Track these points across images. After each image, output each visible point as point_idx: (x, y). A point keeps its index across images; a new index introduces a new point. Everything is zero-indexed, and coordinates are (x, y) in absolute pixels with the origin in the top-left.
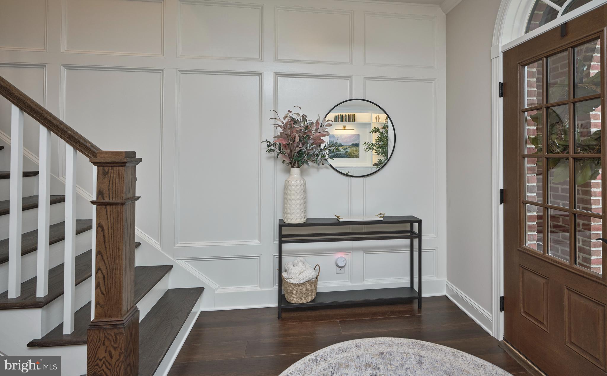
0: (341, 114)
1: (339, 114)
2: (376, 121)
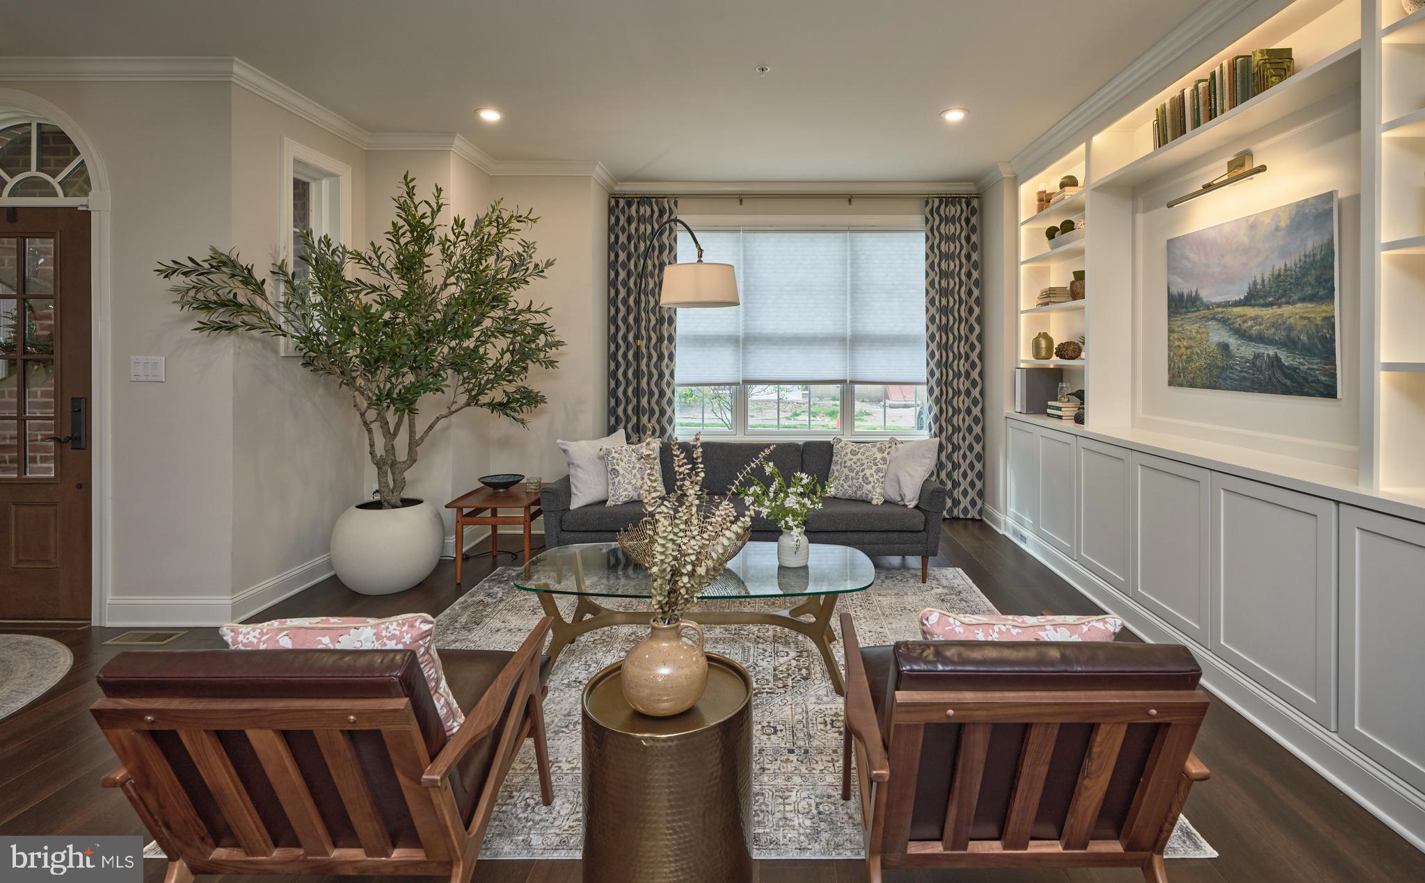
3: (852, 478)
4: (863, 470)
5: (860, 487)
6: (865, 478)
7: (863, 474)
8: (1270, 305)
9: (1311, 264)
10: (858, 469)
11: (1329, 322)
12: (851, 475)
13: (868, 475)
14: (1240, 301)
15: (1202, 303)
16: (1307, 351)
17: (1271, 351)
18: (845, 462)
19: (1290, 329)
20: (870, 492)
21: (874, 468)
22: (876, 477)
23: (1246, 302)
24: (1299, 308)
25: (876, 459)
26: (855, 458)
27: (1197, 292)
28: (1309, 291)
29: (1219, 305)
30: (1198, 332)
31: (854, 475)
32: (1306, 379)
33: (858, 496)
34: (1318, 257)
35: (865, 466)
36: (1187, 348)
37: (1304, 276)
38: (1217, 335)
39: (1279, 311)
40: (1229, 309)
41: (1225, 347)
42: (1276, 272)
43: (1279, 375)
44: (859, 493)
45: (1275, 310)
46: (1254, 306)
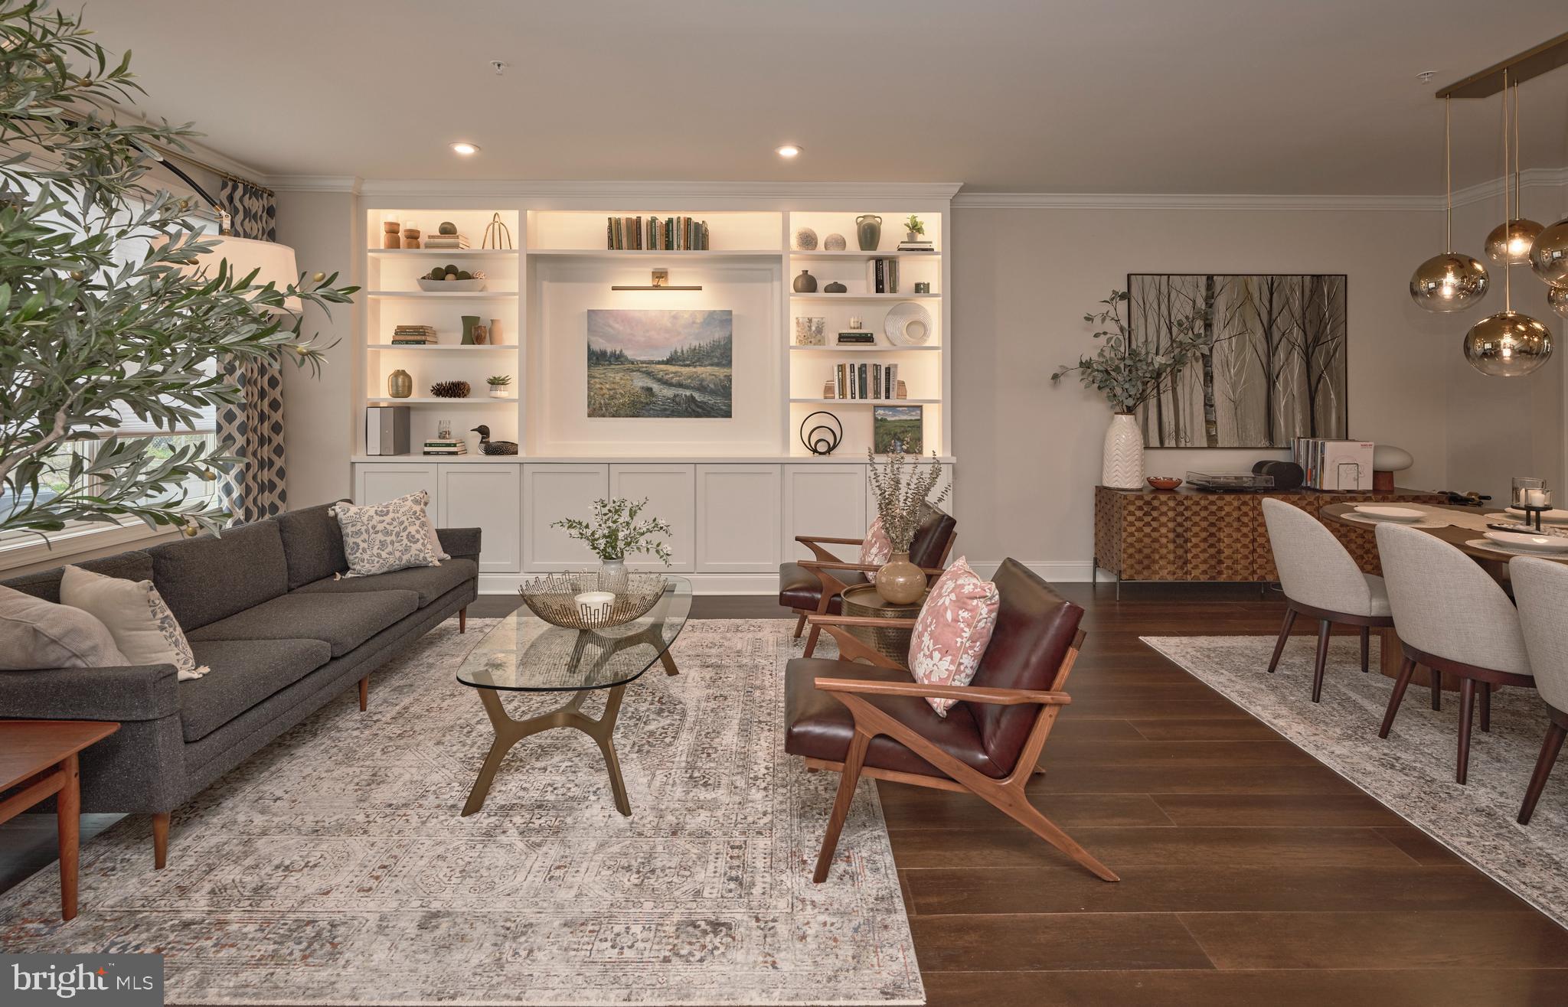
0: (683, 215)
1: (674, 216)
2: (497, 247)
3: (392, 543)
4: (405, 529)
5: (407, 549)
6: (411, 538)
7: (406, 533)
8: (689, 365)
9: (718, 346)
10: (397, 529)
11: (729, 378)
12: (389, 539)
13: (414, 533)
14: (663, 361)
15: (627, 359)
16: (713, 393)
17: (688, 393)
18: (374, 527)
19: (702, 380)
20: (420, 551)
21: (418, 522)
22: (422, 532)
23: (668, 362)
24: (709, 369)
25: (415, 512)
26: (388, 519)
27: (621, 351)
28: (716, 360)
29: (643, 362)
30: (621, 379)
31: (393, 537)
32: (713, 409)
33: (404, 562)
34: (722, 343)
35: (406, 523)
36: (609, 390)
37: (712, 352)
38: (640, 382)
39: (694, 370)
40: (653, 366)
41: (649, 390)
42: (693, 348)
43: (693, 406)
44: (405, 558)
45: (692, 369)
46: (674, 365)
